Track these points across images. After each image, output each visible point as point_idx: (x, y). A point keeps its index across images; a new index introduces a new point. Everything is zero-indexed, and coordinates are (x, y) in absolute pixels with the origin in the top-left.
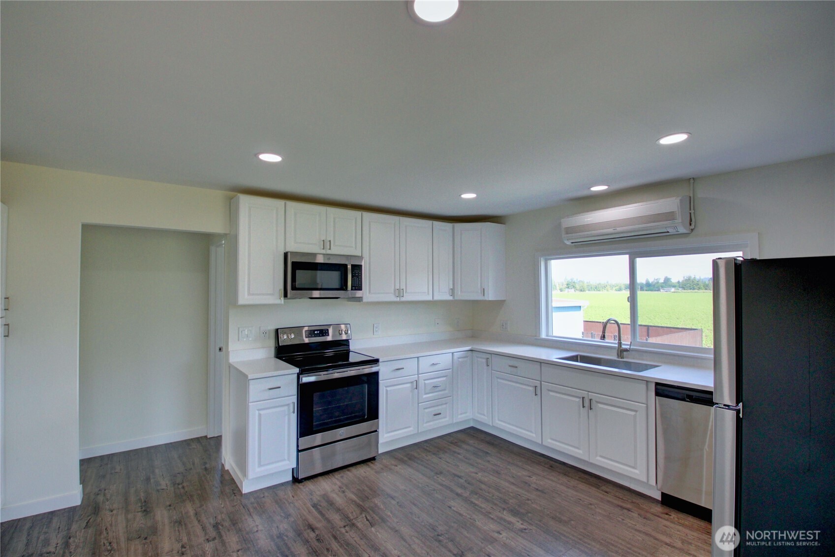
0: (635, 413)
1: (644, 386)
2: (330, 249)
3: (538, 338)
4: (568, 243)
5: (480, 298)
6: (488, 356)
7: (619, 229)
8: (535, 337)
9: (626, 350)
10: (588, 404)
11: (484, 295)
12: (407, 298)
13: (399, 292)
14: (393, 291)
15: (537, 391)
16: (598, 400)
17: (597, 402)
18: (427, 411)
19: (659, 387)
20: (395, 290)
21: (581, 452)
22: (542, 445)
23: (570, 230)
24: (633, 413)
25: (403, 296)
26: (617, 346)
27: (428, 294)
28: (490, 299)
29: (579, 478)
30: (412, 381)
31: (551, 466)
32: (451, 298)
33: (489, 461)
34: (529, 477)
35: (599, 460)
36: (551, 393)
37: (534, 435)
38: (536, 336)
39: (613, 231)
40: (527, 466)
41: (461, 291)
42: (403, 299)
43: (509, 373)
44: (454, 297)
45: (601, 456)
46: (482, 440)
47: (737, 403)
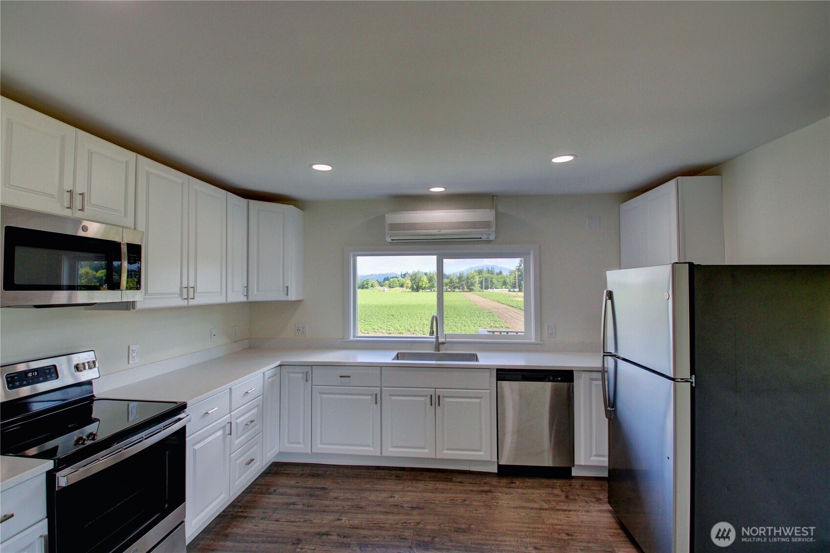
0: (480, 400)
1: (488, 374)
2: (82, 210)
3: (347, 340)
4: (388, 239)
5: (283, 298)
6: (308, 369)
7: (443, 231)
8: (344, 340)
9: (443, 343)
10: (436, 401)
11: (287, 295)
12: (199, 301)
13: (187, 291)
14: (178, 291)
15: (377, 399)
16: (446, 395)
17: (444, 397)
18: (238, 462)
19: (499, 372)
20: (181, 288)
21: (427, 451)
22: (382, 457)
23: (394, 227)
24: (478, 400)
25: (193, 299)
26: (434, 340)
27: (221, 294)
28: (293, 300)
29: (429, 477)
30: (224, 425)
31: (397, 476)
32: (244, 299)
33: (337, 498)
34: (392, 497)
35: (446, 454)
36: (394, 398)
37: (371, 449)
38: (344, 338)
39: (438, 233)
40: (377, 486)
41: (258, 289)
42: (192, 302)
43: (340, 385)
44: (248, 299)
45: (448, 449)
46: (302, 475)
47: (691, 375)
